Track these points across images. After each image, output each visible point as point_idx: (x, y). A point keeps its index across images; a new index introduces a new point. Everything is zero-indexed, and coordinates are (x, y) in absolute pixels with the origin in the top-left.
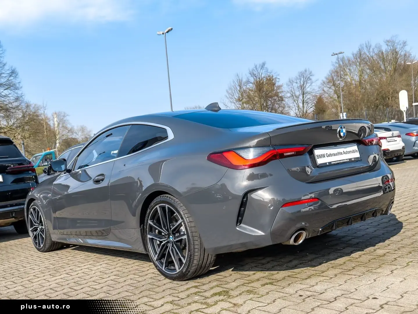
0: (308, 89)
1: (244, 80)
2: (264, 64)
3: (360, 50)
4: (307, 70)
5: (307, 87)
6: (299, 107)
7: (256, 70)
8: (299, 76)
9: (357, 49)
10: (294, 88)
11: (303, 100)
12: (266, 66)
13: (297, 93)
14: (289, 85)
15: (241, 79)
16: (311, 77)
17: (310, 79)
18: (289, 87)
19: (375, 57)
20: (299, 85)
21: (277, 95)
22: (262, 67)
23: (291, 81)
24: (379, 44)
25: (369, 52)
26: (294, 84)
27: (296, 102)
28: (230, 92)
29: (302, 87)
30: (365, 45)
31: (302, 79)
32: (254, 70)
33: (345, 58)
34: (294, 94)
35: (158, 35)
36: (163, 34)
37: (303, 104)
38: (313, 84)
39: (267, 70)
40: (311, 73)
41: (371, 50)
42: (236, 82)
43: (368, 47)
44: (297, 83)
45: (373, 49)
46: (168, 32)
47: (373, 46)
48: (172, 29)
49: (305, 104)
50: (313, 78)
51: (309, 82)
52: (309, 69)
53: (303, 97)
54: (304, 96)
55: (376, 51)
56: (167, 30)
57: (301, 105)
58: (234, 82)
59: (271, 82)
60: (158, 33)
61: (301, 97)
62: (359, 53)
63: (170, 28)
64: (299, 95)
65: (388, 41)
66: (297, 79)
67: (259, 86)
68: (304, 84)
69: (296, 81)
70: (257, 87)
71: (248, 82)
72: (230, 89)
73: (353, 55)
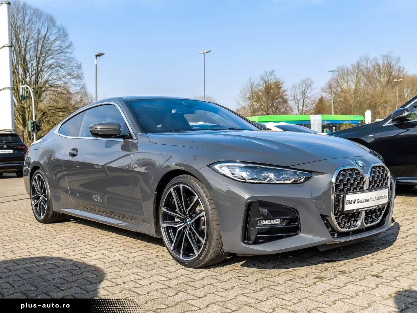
0: (308, 94)
1: (256, 84)
2: (273, 72)
3: (358, 62)
4: (309, 79)
5: (308, 92)
6: (299, 109)
7: (266, 76)
8: (302, 83)
9: (356, 61)
10: (296, 92)
11: (303, 104)
12: (274, 73)
13: (299, 98)
14: (292, 90)
15: (253, 82)
16: (311, 85)
17: (311, 86)
18: (293, 91)
19: (372, 69)
20: (301, 91)
21: (281, 97)
22: (271, 74)
23: (295, 87)
24: (377, 58)
25: (367, 64)
26: (297, 89)
27: (297, 104)
28: (243, 92)
29: (303, 93)
30: (364, 57)
31: (304, 86)
32: (264, 76)
33: (345, 67)
34: (296, 98)
35: (199, 53)
36: (203, 53)
37: (303, 106)
38: (313, 91)
39: (275, 77)
40: (312, 81)
41: (369, 62)
42: (249, 84)
43: (367, 59)
44: (299, 88)
45: (371, 62)
46: (207, 53)
47: (371, 58)
48: (210, 51)
49: (304, 107)
50: (314, 86)
51: (310, 88)
52: (310, 78)
53: (303, 101)
54: (305, 100)
55: (374, 63)
56: (206, 51)
57: (301, 108)
58: (247, 84)
59: (278, 86)
60: (200, 52)
61: (302, 101)
62: (357, 64)
63: (209, 50)
64: (300, 99)
65: (385, 56)
66: (300, 85)
67: (268, 89)
68: (305, 90)
69: (298, 87)
70: (266, 89)
71: (259, 85)
72: (244, 90)
73: (352, 65)
